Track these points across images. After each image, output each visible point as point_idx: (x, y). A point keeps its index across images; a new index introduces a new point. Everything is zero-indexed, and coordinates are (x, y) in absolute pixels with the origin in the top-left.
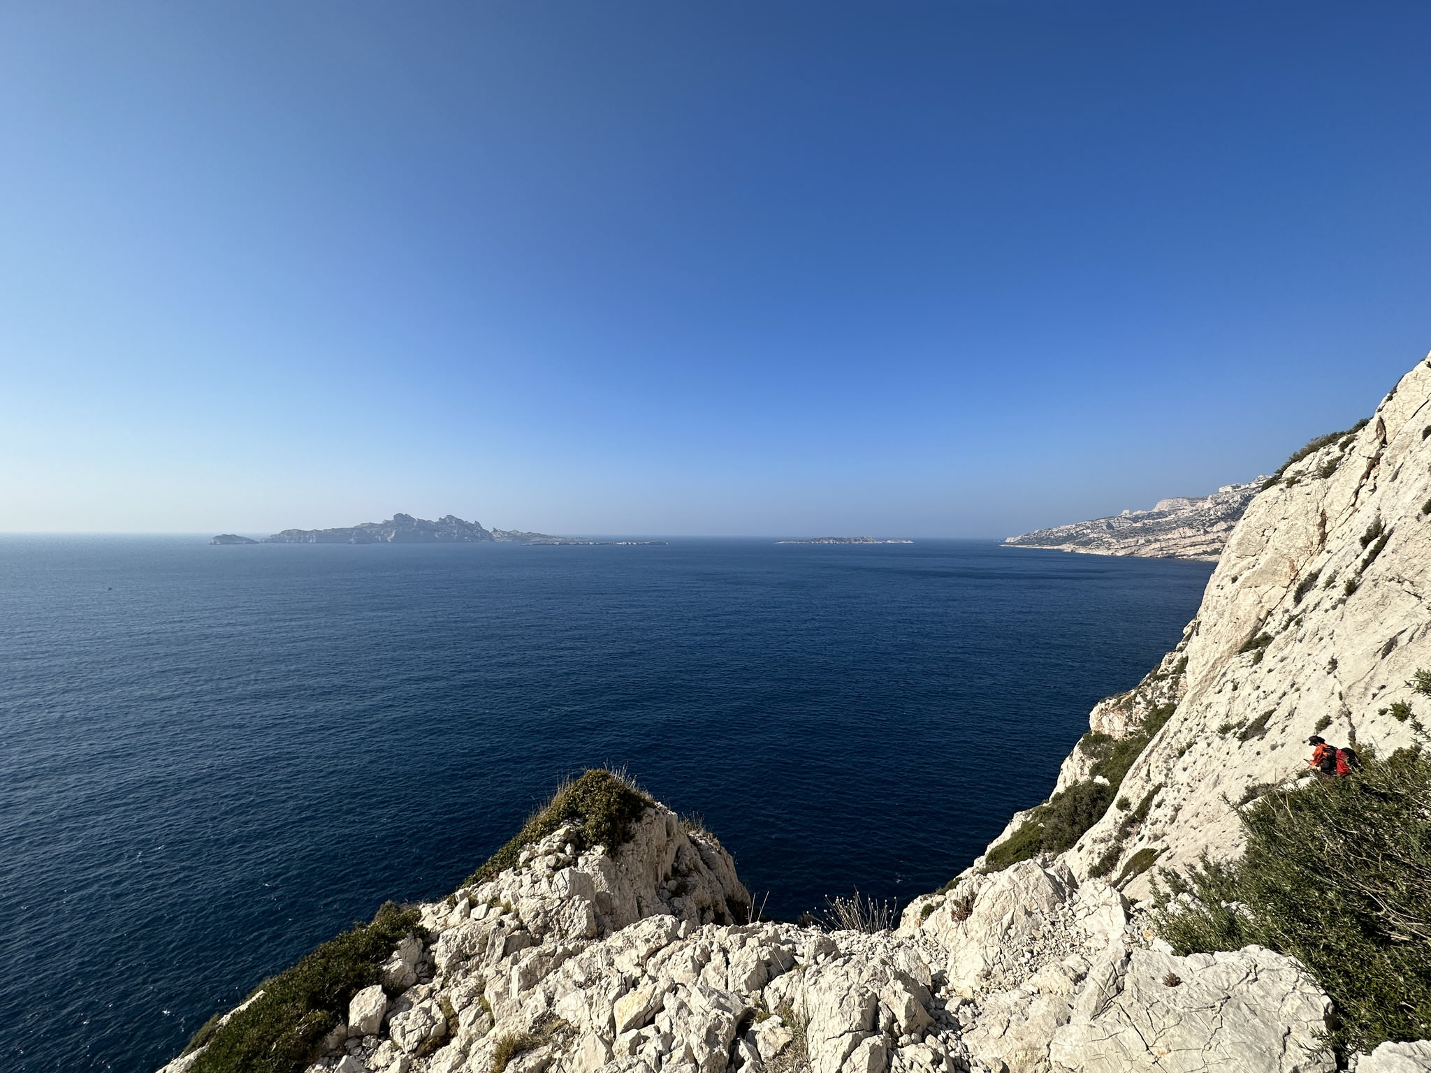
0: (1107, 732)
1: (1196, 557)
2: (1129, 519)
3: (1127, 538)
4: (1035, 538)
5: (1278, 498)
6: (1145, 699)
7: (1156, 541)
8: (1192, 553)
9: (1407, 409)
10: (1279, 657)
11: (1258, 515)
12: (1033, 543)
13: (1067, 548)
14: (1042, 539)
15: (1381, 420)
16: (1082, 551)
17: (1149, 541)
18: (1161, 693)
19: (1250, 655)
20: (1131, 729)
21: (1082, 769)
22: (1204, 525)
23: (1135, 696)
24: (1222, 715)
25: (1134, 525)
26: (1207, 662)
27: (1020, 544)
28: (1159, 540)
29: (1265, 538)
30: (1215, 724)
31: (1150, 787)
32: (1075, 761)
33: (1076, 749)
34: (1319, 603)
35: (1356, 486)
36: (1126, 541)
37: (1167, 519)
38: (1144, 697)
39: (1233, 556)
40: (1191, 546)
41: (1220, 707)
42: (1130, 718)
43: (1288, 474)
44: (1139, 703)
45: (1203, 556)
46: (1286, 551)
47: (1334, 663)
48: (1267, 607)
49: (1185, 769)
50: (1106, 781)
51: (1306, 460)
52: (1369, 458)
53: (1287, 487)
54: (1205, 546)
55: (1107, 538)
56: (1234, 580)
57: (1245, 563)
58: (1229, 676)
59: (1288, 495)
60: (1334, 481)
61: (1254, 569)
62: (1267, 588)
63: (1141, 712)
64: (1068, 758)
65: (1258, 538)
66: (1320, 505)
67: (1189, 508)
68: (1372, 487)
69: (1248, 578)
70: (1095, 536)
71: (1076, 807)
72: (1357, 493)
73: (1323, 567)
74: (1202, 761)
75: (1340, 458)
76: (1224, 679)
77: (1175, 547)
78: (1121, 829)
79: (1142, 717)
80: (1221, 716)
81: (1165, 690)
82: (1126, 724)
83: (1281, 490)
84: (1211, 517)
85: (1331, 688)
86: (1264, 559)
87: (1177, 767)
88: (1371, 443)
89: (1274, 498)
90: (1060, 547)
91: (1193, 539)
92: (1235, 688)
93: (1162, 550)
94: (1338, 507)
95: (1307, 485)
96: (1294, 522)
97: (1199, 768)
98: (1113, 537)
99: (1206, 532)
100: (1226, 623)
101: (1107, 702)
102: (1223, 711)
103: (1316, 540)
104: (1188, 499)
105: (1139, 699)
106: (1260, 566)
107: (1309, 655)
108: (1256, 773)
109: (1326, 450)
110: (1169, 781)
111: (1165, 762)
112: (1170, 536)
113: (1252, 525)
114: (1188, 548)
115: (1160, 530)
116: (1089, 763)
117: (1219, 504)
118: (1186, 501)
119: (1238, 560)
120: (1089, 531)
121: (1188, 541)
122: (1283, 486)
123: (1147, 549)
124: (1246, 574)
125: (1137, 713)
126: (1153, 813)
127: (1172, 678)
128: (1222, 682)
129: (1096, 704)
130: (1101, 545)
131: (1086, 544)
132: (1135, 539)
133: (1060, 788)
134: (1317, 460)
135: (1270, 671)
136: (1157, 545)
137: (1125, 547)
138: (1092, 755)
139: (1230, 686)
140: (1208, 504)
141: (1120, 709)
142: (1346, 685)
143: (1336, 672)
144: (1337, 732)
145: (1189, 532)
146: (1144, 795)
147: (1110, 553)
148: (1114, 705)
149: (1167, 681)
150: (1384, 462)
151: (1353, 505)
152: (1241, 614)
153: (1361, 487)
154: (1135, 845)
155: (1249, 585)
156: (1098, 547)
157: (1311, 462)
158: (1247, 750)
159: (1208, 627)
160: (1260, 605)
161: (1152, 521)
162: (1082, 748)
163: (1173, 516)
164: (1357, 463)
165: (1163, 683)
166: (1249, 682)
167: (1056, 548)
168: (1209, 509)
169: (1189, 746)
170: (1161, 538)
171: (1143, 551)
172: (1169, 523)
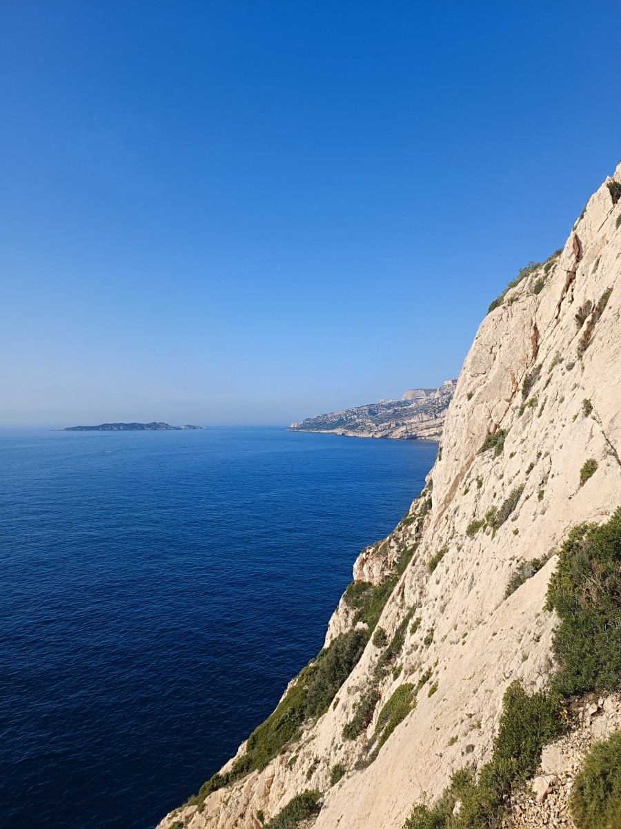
0: (367, 580)
1: (430, 438)
2: (385, 407)
3: (383, 422)
4: (316, 423)
5: (502, 315)
6: (398, 543)
7: (404, 424)
8: (427, 434)
9: (593, 227)
10: (519, 441)
11: (487, 333)
12: (312, 428)
13: (339, 431)
14: (320, 424)
15: (576, 237)
16: (351, 434)
17: (397, 425)
18: (410, 535)
19: (491, 452)
20: (387, 573)
21: (346, 621)
22: (434, 412)
23: (390, 540)
24: (470, 515)
25: (388, 411)
26: (450, 480)
27: (302, 428)
28: (405, 424)
29: (492, 356)
30: (463, 527)
31: (405, 612)
32: (341, 614)
33: (341, 601)
34: (550, 379)
35: (559, 299)
36: (383, 425)
37: (410, 407)
38: (397, 540)
39: (468, 376)
40: (426, 429)
41: (468, 507)
42: (385, 562)
43: (508, 296)
44: (393, 547)
45: (434, 437)
46: (509, 365)
47: (588, 407)
48: (495, 421)
49: (438, 583)
50: (365, 626)
51: (520, 284)
52: (568, 272)
53: (508, 305)
54: (435, 429)
55: (369, 423)
56: (470, 397)
57: (477, 380)
58: (473, 476)
59: (509, 312)
60: (543, 297)
61: (485, 384)
62: (495, 402)
63: (394, 555)
64: (334, 614)
65: (487, 355)
66: (533, 319)
67: (425, 398)
68: (571, 299)
69: (480, 394)
70: (360, 421)
71: (338, 659)
72: (559, 305)
73: (543, 362)
74: (453, 568)
75: (545, 278)
76: (469, 480)
77: (415, 430)
78: (376, 669)
79: (395, 560)
80: (469, 517)
81: (413, 532)
82: (383, 570)
83: (504, 308)
84: (440, 405)
85: (589, 430)
86: (492, 374)
87: (430, 582)
88: (570, 257)
89: (499, 315)
90: (334, 431)
91: (428, 423)
92: (480, 484)
93: (407, 432)
94: (546, 320)
95: (523, 302)
96: (515, 336)
97: (451, 576)
98: (373, 422)
99: (436, 417)
100: (464, 439)
101: (367, 551)
102: (469, 512)
103: (530, 353)
104: (424, 390)
105: (393, 543)
106: (489, 381)
107: (552, 422)
108: (518, 554)
109: (535, 274)
110: (423, 600)
111: (418, 580)
112: (412, 421)
113: (483, 343)
114: (425, 431)
115: (406, 416)
116: (352, 613)
117: (444, 394)
118: (423, 392)
119: (472, 379)
120: (356, 417)
121: (424, 425)
122: (505, 305)
123: (397, 432)
124: (479, 390)
125: (391, 557)
126: (409, 639)
127: (418, 520)
128: (467, 483)
129: (358, 555)
130: (364, 429)
131: (353, 428)
132: (389, 423)
133: (327, 645)
134: (528, 282)
135: (512, 455)
136: (403, 429)
137: (382, 431)
138: (356, 604)
139: (475, 484)
140: (437, 395)
141: (378, 555)
142: (606, 421)
143: (593, 413)
144: (606, 474)
145: (425, 417)
146: (398, 624)
147: (371, 435)
148: (373, 553)
149: (414, 523)
150: (580, 273)
151: (557, 318)
152: (475, 430)
153: (563, 299)
154: (391, 684)
155: (481, 400)
156: (362, 430)
157: (524, 285)
158: (502, 534)
159: (449, 448)
160: (490, 420)
161: (400, 408)
162: (346, 601)
163: (414, 404)
164: (560, 277)
165: (412, 526)
166: (493, 474)
167: (330, 431)
168: (438, 398)
169: (440, 555)
170: (406, 422)
171: (394, 434)
172: (412, 409)
